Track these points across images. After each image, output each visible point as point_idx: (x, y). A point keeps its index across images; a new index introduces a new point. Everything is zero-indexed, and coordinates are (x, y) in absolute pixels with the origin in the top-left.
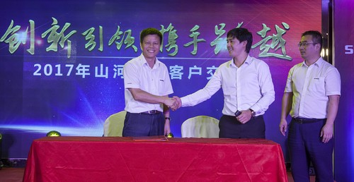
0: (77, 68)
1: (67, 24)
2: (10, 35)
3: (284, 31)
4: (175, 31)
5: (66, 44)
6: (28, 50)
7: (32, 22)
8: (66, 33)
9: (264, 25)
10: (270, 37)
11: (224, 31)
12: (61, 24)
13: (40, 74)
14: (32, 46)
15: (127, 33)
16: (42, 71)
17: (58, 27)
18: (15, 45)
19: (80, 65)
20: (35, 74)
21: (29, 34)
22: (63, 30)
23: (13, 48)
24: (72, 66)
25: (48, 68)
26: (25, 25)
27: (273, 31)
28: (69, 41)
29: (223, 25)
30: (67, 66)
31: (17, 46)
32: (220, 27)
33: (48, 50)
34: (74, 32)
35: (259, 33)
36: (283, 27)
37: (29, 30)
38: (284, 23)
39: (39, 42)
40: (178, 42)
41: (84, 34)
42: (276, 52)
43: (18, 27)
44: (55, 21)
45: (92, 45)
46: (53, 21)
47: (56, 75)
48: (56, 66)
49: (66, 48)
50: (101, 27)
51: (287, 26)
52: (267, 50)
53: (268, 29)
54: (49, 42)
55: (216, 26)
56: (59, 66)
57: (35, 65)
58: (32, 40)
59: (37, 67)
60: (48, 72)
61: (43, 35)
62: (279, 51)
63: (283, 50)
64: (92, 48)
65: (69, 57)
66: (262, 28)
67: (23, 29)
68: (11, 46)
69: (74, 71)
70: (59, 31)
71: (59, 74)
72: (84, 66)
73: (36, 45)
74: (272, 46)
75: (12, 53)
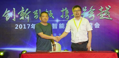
0: (32, 26)
1: (27, 9)
2: (6, 14)
3: (109, 9)
4: (68, 10)
5: (27, 16)
6: (13, 19)
7: (14, 9)
8: (27, 12)
9: (101, 7)
10: (104, 11)
11: (86, 10)
12: (25, 9)
13: (18, 28)
14: (15, 18)
15: (50, 12)
16: (18, 27)
17: (24, 10)
18: (8, 18)
19: (33, 24)
20: (16, 28)
21: (13, 13)
22: (26, 11)
23: (7, 19)
24: (29, 25)
25: (21, 26)
26: (11, 10)
27: (105, 9)
28: (28, 15)
29: (86, 7)
30: (28, 25)
31: (9, 18)
32: (84, 8)
33: (20, 19)
34: (30, 12)
35: (100, 10)
36: (108, 7)
37: (13, 12)
38: (109, 6)
39: (17, 16)
40: (69, 14)
41: (34, 13)
42: (106, 17)
43: (9, 11)
44: (23, 8)
45: (37, 17)
46: (22, 8)
47: (24, 28)
48: (24, 25)
49: (27, 18)
50: (40, 10)
51: (110, 7)
52: (103, 16)
53: (103, 8)
54: (21, 16)
55: (83, 8)
56: (25, 25)
57: (16, 25)
58: (14, 16)
59: (17, 26)
60: (21, 27)
61: (19, 14)
62: (107, 16)
63: (109, 16)
64: (37, 18)
65: (28, 21)
66: (101, 8)
67: (11, 11)
68: (7, 18)
69: (31, 26)
70: (24, 12)
71: (25, 28)
72: (34, 25)
73: (16, 17)
74: (105, 15)
75: (7, 21)
